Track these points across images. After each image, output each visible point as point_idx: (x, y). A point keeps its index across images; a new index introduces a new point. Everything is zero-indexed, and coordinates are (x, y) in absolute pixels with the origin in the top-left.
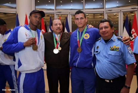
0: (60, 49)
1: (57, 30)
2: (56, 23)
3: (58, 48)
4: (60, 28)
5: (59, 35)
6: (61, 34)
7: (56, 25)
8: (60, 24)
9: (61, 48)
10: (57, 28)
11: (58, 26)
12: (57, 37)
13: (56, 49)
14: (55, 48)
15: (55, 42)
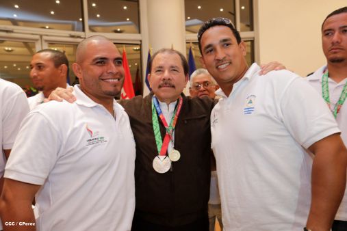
0: (175, 156)
1: (160, 87)
4: (173, 83)
8: (172, 67)
9: (177, 152)
10: (162, 82)
11: (166, 74)
15: (155, 132)
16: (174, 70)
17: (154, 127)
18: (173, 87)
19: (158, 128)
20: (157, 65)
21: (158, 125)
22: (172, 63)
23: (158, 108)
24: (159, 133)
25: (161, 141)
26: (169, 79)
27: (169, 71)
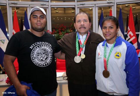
1: (80, 28)
2: (80, 19)
3: (80, 56)
7: (79, 21)
8: (84, 20)
9: (84, 55)
10: (80, 26)
13: (78, 57)
14: (76, 55)
15: (77, 46)
16: (85, 21)
17: (76, 45)
18: (85, 28)
19: (78, 45)
20: (78, 20)
21: (78, 44)
22: (84, 18)
23: (79, 37)
24: (78, 47)
25: (78, 50)
26: (83, 25)
27: (83, 22)
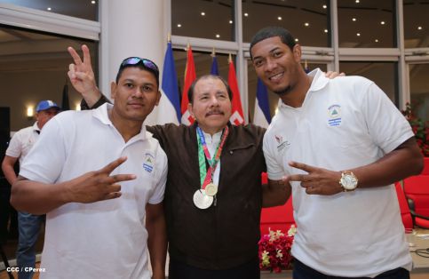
1: (207, 115)
2: (207, 89)
4: (221, 109)
5: (217, 138)
6: (227, 132)
7: (206, 97)
8: (219, 93)
10: (209, 110)
11: (214, 101)
12: (211, 144)
14: (199, 188)
15: (200, 163)
16: (221, 96)
17: (200, 159)
18: (222, 114)
19: (204, 160)
20: (202, 93)
21: (203, 156)
22: (218, 88)
24: (205, 165)
25: (205, 174)
26: (218, 106)
27: (217, 97)
